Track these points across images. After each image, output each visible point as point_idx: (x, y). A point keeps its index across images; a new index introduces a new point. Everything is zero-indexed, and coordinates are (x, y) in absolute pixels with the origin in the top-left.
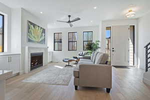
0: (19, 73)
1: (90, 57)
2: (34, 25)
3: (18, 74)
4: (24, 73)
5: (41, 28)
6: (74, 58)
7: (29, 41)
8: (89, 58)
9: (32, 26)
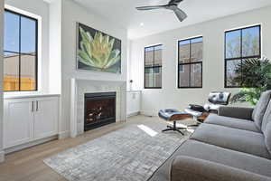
0: (57, 136)
1: (252, 110)
2: (93, 32)
3: (56, 138)
4: (69, 137)
5: (111, 38)
6: (193, 108)
7: (81, 66)
8: (247, 115)
9: (88, 34)
